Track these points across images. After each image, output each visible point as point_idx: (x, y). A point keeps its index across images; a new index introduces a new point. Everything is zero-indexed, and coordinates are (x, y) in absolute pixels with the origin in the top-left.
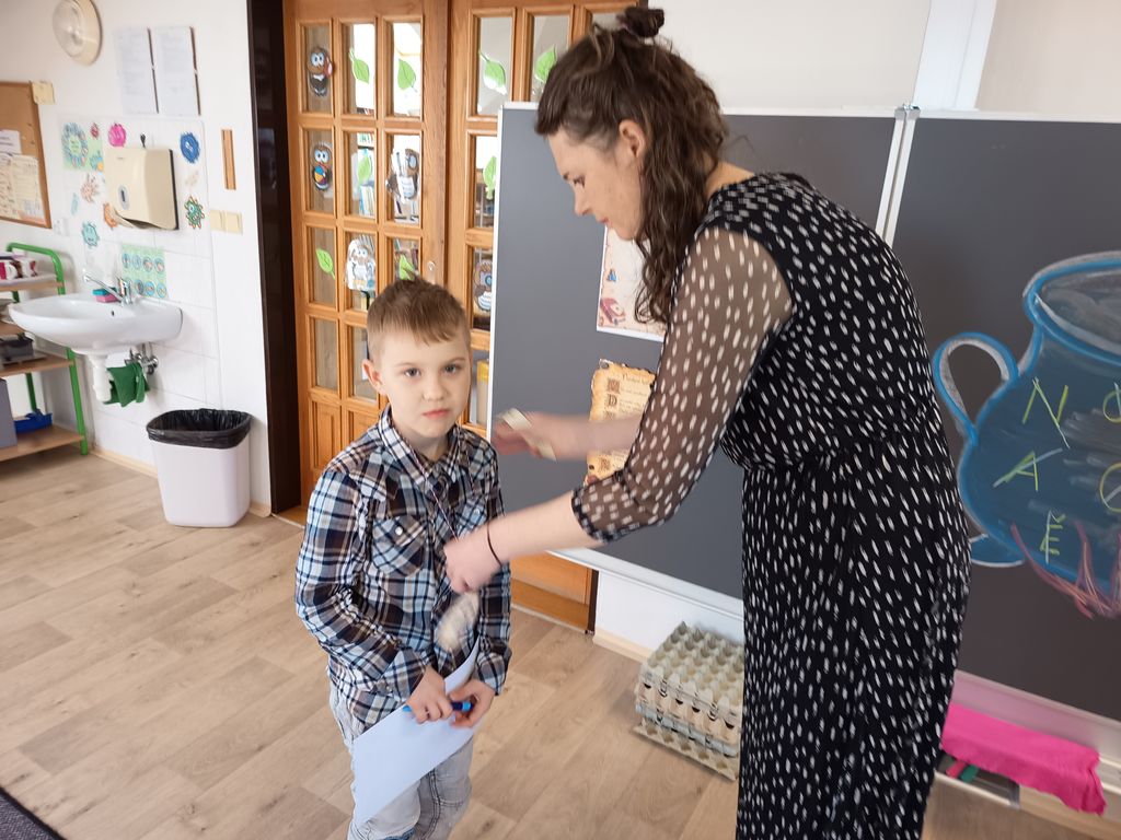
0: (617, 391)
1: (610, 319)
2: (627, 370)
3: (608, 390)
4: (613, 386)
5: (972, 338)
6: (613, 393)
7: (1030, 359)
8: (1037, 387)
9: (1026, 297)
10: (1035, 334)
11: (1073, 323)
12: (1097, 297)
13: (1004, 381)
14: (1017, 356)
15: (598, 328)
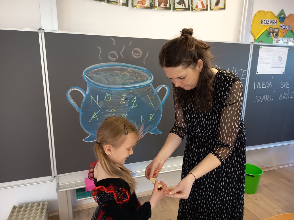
5: (74, 88)
7: (88, 91)
8: (92, 97)
9: (83, 76)
10: (88, 85)
11: (95, 81)
12: (98, 75)
13: (84, 97)
14: (85, 91)
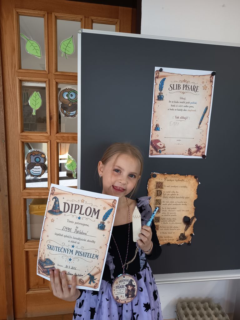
0: (162, 188)
1: (156, 150)
2: (167, 176)
3: (156, 188)
4: (159, 185)
6: (159, 189)
15: (150, 156)
